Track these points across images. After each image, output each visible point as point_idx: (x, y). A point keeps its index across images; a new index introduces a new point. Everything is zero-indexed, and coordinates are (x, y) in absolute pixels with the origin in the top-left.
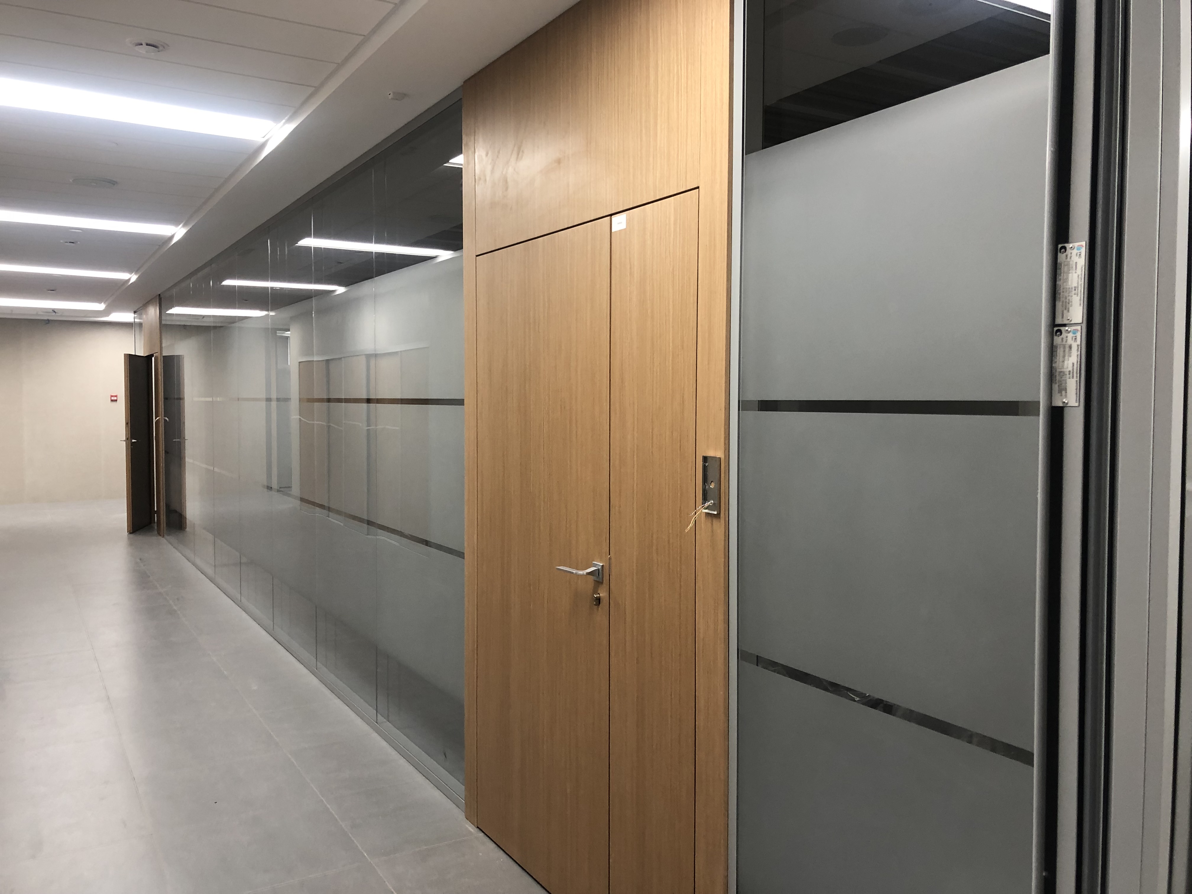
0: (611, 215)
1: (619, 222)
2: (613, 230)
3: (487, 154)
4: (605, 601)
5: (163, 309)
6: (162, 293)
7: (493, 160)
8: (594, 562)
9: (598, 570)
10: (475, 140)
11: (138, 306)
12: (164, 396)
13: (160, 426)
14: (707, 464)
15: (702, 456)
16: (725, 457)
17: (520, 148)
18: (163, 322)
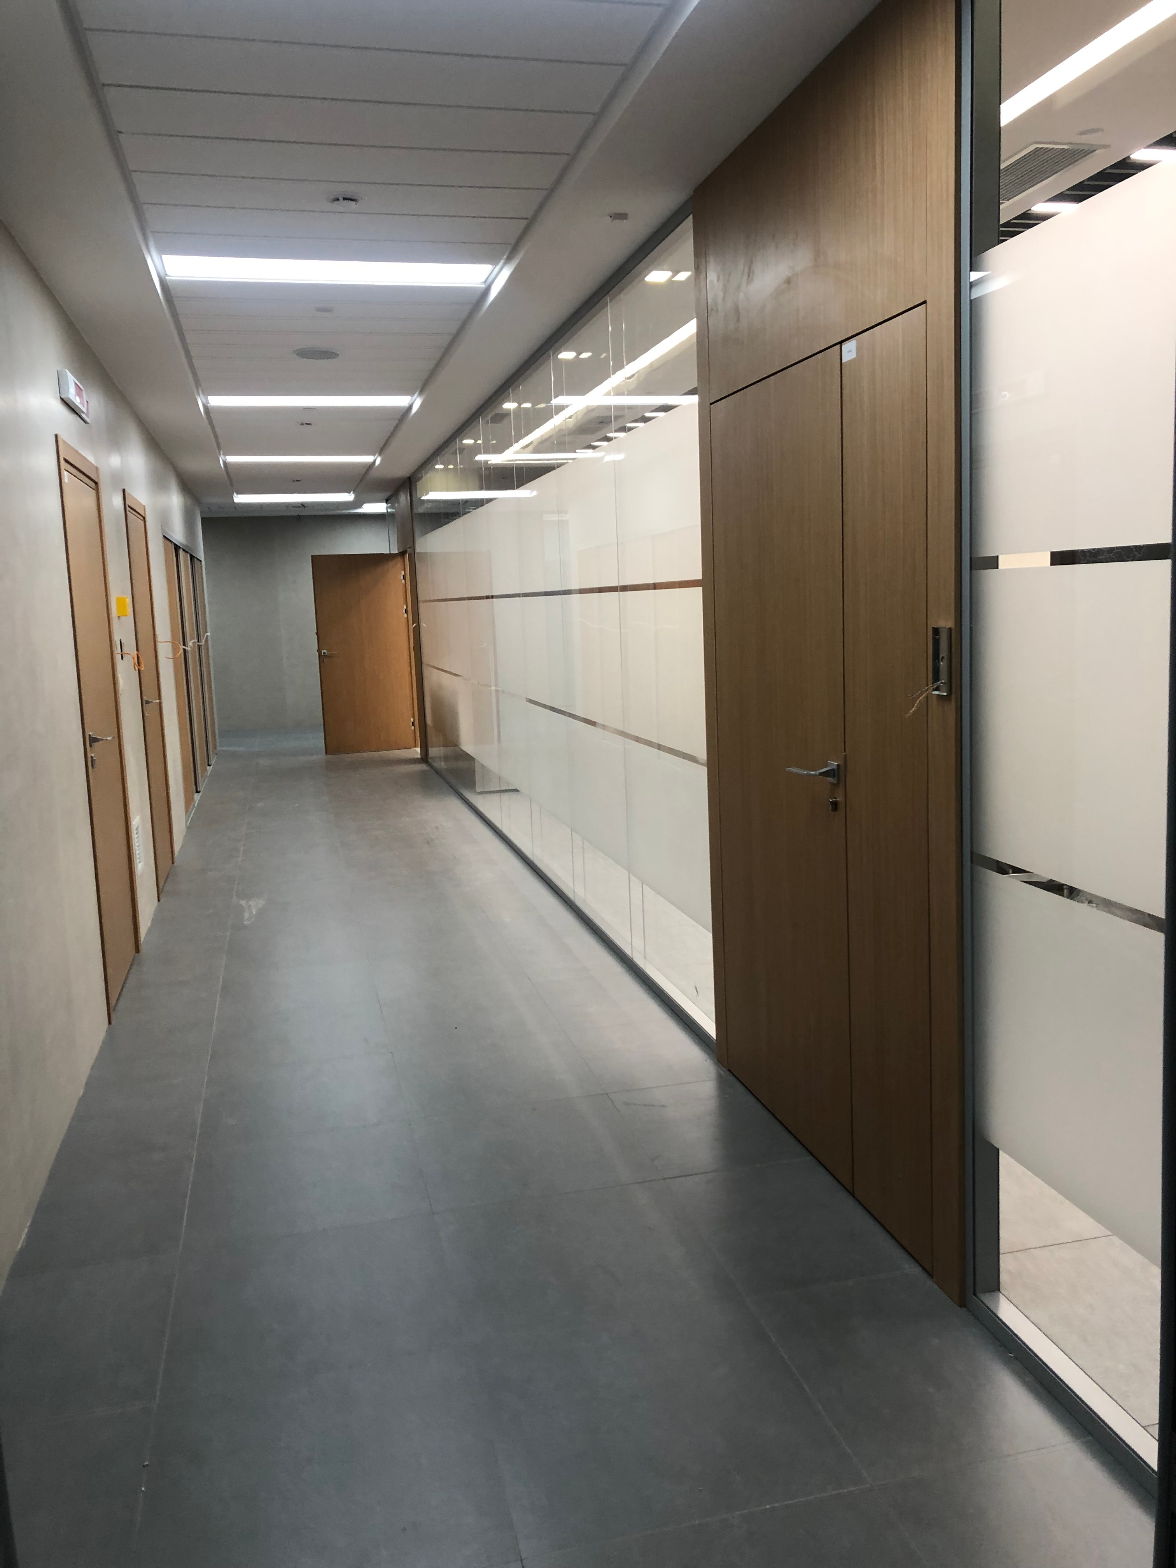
0: (841, 343)
1: (850, 351)
2: (843, 361)
3: (718, 280)
4: (841, 806)
5: (414, 493)
6: (412, 475)
7: (724, 285)
8: (829, 762)
9: (833, 770)
10: (706, 262)
11: (388, 494)
12: (420, 598)
13: (417, 632)
14: (937, 636)
15: (933, 627)
16: (955, 628)
17: (750, 268)
18: (415, 511)
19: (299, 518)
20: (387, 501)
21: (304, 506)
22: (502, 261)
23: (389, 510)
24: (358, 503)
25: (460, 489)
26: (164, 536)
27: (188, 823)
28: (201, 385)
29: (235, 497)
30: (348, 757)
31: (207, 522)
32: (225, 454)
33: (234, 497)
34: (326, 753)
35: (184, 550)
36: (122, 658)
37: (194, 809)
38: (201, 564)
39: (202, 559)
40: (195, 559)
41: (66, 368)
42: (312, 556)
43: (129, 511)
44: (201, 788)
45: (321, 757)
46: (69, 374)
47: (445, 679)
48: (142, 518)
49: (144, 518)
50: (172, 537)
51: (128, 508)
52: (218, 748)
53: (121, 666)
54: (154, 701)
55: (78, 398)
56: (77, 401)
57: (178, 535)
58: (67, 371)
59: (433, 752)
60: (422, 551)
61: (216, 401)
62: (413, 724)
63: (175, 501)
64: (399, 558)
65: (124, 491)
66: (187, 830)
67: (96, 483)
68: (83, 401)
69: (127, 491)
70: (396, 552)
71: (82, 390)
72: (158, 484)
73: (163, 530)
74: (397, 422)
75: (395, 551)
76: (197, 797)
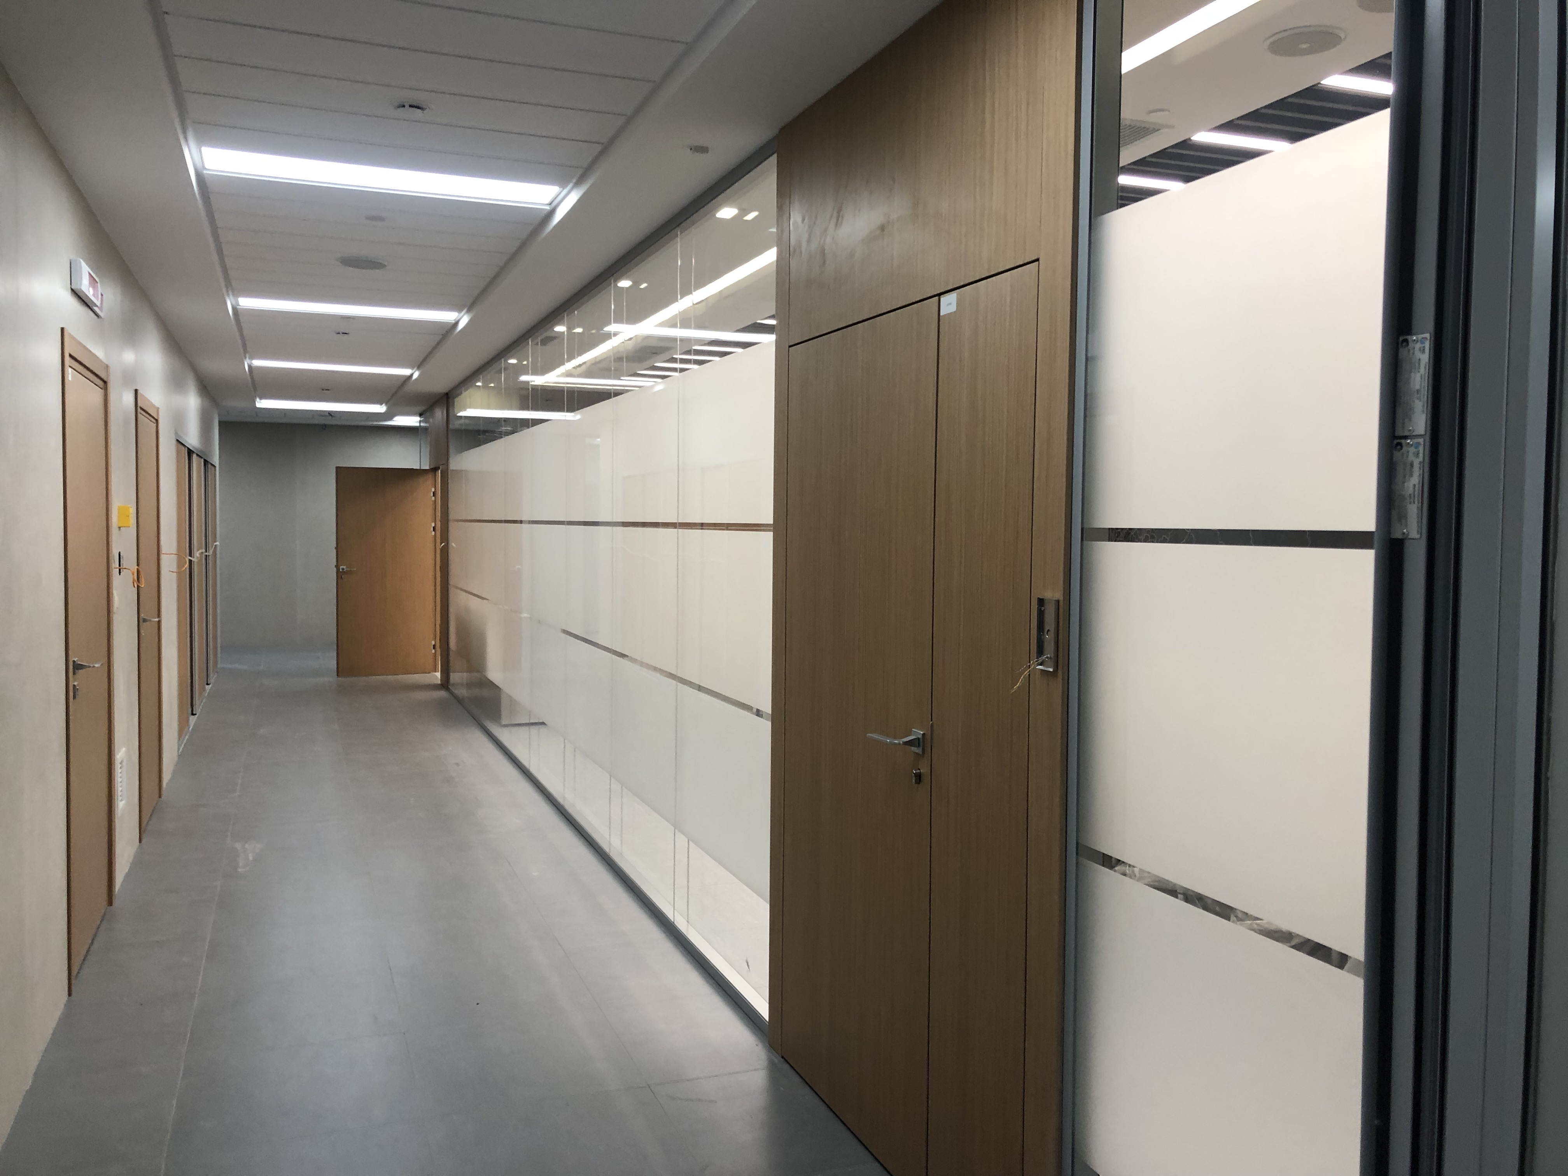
0: (939, 295)
1: (949, 304)
2: (942, 314)
3: (803, 220)
4: (926, 780)
5: (451, 411)
6: (450, 391)
7: (809, 227)
8: (913, 730)
9: (918, 739)
10: (790, 203)
11: (423, 408)
12: (451, 517)
13: (445, 554)
14: (1043, 608)
15: (1038, 598)
16: (1064, 600)
17: (839, 212)
18: (451, 426)
19: (325, 427)
20: (421, 415)
21: (331, 415)
22: (571, 185)
23: (422, 424)
24: (389, 415)
25: (502, 408)
26: (177, 440)
27: (180, 751)
28: (232, 286)
29: (258, 402)
30: (363, 681)
31: (224, 426)
32: (252, 358)
33: (256, 403)
34: (337, 675)
35: (197, 455)
36: (120, 573)
37: (188, 734)
38: (215, 470)
39: (217, 465)
40: (210, 466)
41: (80, 258)
42: (337, 468)
43: (141, 413)
44: (198, 710)
45: (331, 679)
46: (83, 264)
47: (474, 604)
48: (154, 421)
49: (157, 420)
50: (187, 442)
51: (139, 410)
52: (219, 666)
53: (116, 580)
54: (152, 620)
55: (91, 289)
56: (89, 292)
57: (193, 439)
58: (81, 260)
59: (455, 677)
60: (458, 468)
61: (247, 303)
62: (434, 647)
63: (192, 402)
64: (430, 476)
65: (136, 391)
66: (179, 758)
67: (105, 382)
68: (98, 294)
69: (140, 391)
70: (428, 468)
71: (97, 283)
72: (175, 383)
73: (176, 434)
74: (441, 336)
75: (426, 467)
76: (193, 720)
